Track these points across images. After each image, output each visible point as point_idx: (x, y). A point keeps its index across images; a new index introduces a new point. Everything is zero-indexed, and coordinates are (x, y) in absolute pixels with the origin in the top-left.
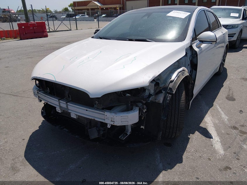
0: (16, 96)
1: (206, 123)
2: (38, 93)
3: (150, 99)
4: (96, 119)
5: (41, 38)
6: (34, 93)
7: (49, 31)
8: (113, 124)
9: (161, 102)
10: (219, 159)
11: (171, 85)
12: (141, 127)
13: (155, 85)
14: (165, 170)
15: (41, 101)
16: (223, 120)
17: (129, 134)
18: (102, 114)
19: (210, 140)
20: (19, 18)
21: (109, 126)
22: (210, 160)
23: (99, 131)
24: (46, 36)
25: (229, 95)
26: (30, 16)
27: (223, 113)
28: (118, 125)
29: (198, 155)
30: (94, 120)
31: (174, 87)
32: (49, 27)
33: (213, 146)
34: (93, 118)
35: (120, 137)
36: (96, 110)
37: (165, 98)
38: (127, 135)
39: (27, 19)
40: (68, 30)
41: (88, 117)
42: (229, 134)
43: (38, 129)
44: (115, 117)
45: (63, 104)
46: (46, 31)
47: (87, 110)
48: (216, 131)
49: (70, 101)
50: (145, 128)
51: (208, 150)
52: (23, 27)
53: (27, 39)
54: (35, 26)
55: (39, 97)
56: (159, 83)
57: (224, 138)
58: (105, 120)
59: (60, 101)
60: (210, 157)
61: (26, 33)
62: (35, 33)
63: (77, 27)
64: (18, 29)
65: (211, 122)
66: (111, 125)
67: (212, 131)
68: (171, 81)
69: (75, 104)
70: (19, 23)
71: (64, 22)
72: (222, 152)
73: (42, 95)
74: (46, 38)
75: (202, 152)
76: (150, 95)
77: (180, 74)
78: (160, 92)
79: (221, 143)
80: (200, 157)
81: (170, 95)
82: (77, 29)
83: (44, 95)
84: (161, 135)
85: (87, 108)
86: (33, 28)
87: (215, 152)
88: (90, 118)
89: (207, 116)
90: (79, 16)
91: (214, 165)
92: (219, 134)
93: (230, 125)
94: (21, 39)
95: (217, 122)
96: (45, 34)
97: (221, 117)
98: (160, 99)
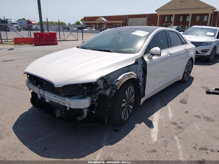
0: (18, 88)
1: (153, 118)
2: (28, 83)
3: (100, 92)
4: (60, 103)
5: (52, 45)
6: (26, 83)
7: (60, 40)
8: (70, 107)
9: (108, 94)
10: (150, 145)
11: (117, 84)
12: (93, 112)
13: (104, 82)
14: (107, 145)
15: (30, 90)
16: (168, 118)
17: (84, 116)
18: (64, 100)
19: (150, 130)
20: (39, 28)
21: (68, 109)
22: (143, 144)
23: (61, 112)
24: (56, 44)
25: (184, 99)
26: (45, 27)
27: (171, 112)
28: (73, 108)
29: (136, 139)
30: (59, 104)
31: (119, 85)
32: (60, 37)
33: (150, 134)
34: (58, 102)
35: (77, 118)
36: (61, 96)
37: (111, 92)
38: (83, 117)
39: (42, 29)
40: (75, 40)
41: (55, 101)
42: (168, 128)
43: (28, 111)
44: (71, 102)
45: (42, 92)
46: (56, 40)
47: (55, 97)
48: (158, 124)
49: (47, 90)
50: (95, 112)
51: (145, 137)
52: (38, 36)
53: (40, 46)
54: (48, 36)
55: (29, 86)
56: (107, 81)
57: (162, 130)
58: (65, 104)
59: (44, 91)
60: (144, 142)
61: (40, 41)
62: (47, 41)
63: (83, 38)
64: (34, 37)
65: (158, 118)
66: (69, 108)
67: (155, 124)
68: (117, 80)
69: (48, 92)
70: (35, 32)
71: (72, 33)
72: (155, 139)
73: (31, 85)
74: (56, 45)
75: (139, 138)
76: (101, 89)
77: (126, 76)
78: (108, 88)
79: (158, 133)
80: (137, 141)
81: (115, 90)
82: (83, 40)
83: (32, 85)
84: (107, 119)
85: (55, 95)
86: (46, 37)
87: (150, 138)
88: (57, 102)
89: (157, 112)
90: (88, 29)
91: (145, 148)
92: (160, 127)
93: (172, 121)
94: (35, 45)
95: (162, 118)
96: (55, 42)
97: (168, 114)
98: (108, 92)
